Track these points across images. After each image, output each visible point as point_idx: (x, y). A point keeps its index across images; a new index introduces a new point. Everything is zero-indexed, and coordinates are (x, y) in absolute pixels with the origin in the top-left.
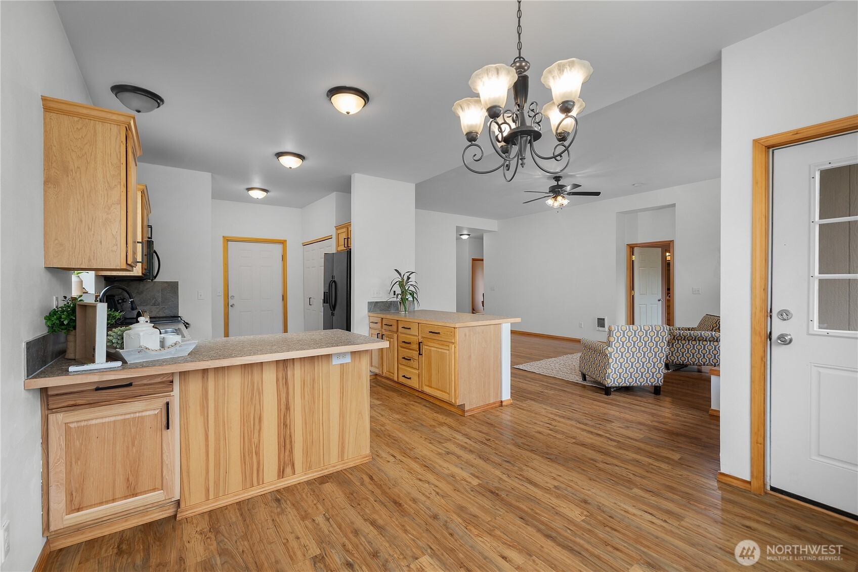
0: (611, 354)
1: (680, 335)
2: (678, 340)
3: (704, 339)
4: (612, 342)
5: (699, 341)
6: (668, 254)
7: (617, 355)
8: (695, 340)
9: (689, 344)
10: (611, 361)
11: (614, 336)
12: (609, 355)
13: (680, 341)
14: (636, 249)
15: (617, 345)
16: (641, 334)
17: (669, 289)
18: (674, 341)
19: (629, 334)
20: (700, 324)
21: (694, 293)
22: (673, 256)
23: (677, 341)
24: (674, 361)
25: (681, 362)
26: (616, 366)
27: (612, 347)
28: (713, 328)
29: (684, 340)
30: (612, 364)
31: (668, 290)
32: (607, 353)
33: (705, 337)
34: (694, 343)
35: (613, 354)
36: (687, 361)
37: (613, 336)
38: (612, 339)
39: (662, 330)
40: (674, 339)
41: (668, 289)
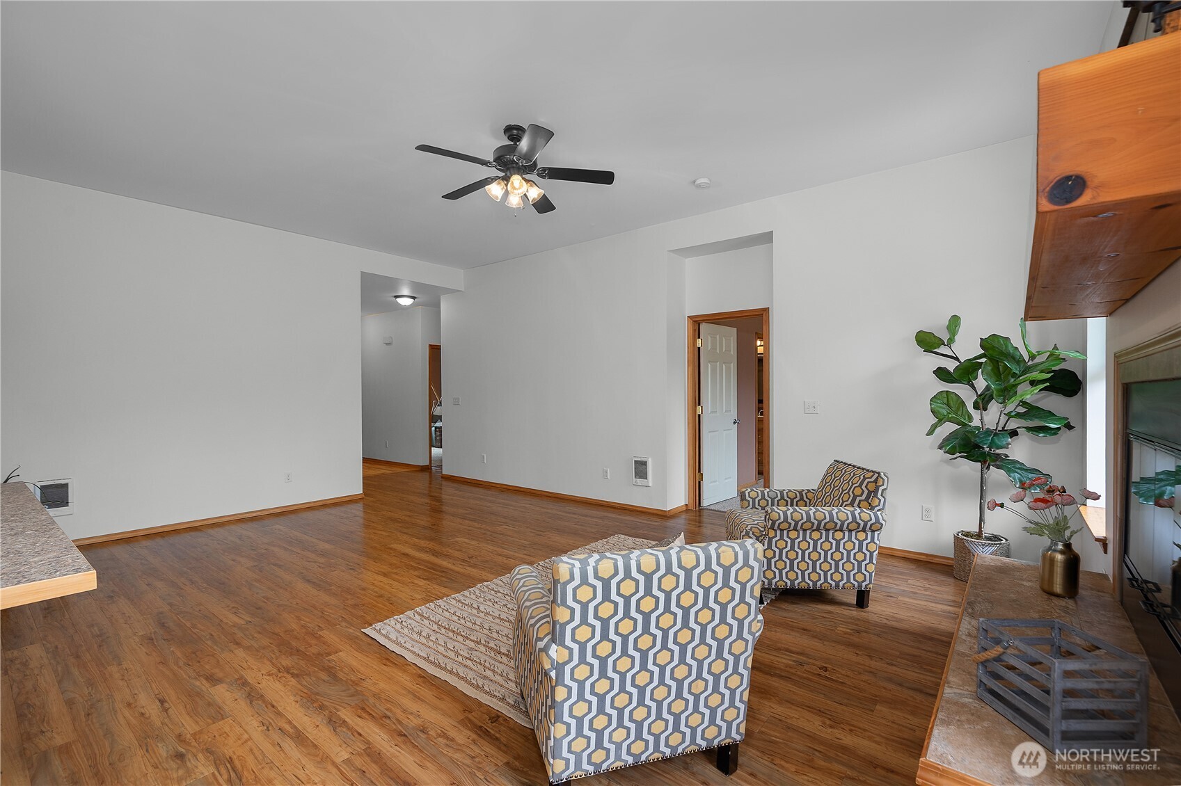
0: (560, 668)
1: (786, 520)
2: (782, 530)
3: (838, 528)
4: (564, 625)
5: (827, 530)
6: (759, 343)
7: (582, 672)
8: (818, 529)
9: (804, 539)
10: (560, 693)
11: (570, 602)
12: (553, 674)
13: (785, 532)
14: (703, 326)
15: (583, 634)
16: (668, 583)
17: (761, 401)
18: (772, 533)
19: (627, 588)
20: (824, 482)
21: (807, 412)
22: (767, 347)
23: (778, 532)
24: (774, 581)
25: (788, 582)
26: (580, 709)
27: (562, 644)
28: (855, 497)
29: (795, 529)
30: (566, 706)
31: (759, 403)
32: (547, 666)
33: (839, 523)
34: (816, 535)
35: (568, 669)
36: (800, 580)
37: (564, 603)
38: (562, 615)
39: (741, 563)
40: (772, 528)
41: (759, 400)
